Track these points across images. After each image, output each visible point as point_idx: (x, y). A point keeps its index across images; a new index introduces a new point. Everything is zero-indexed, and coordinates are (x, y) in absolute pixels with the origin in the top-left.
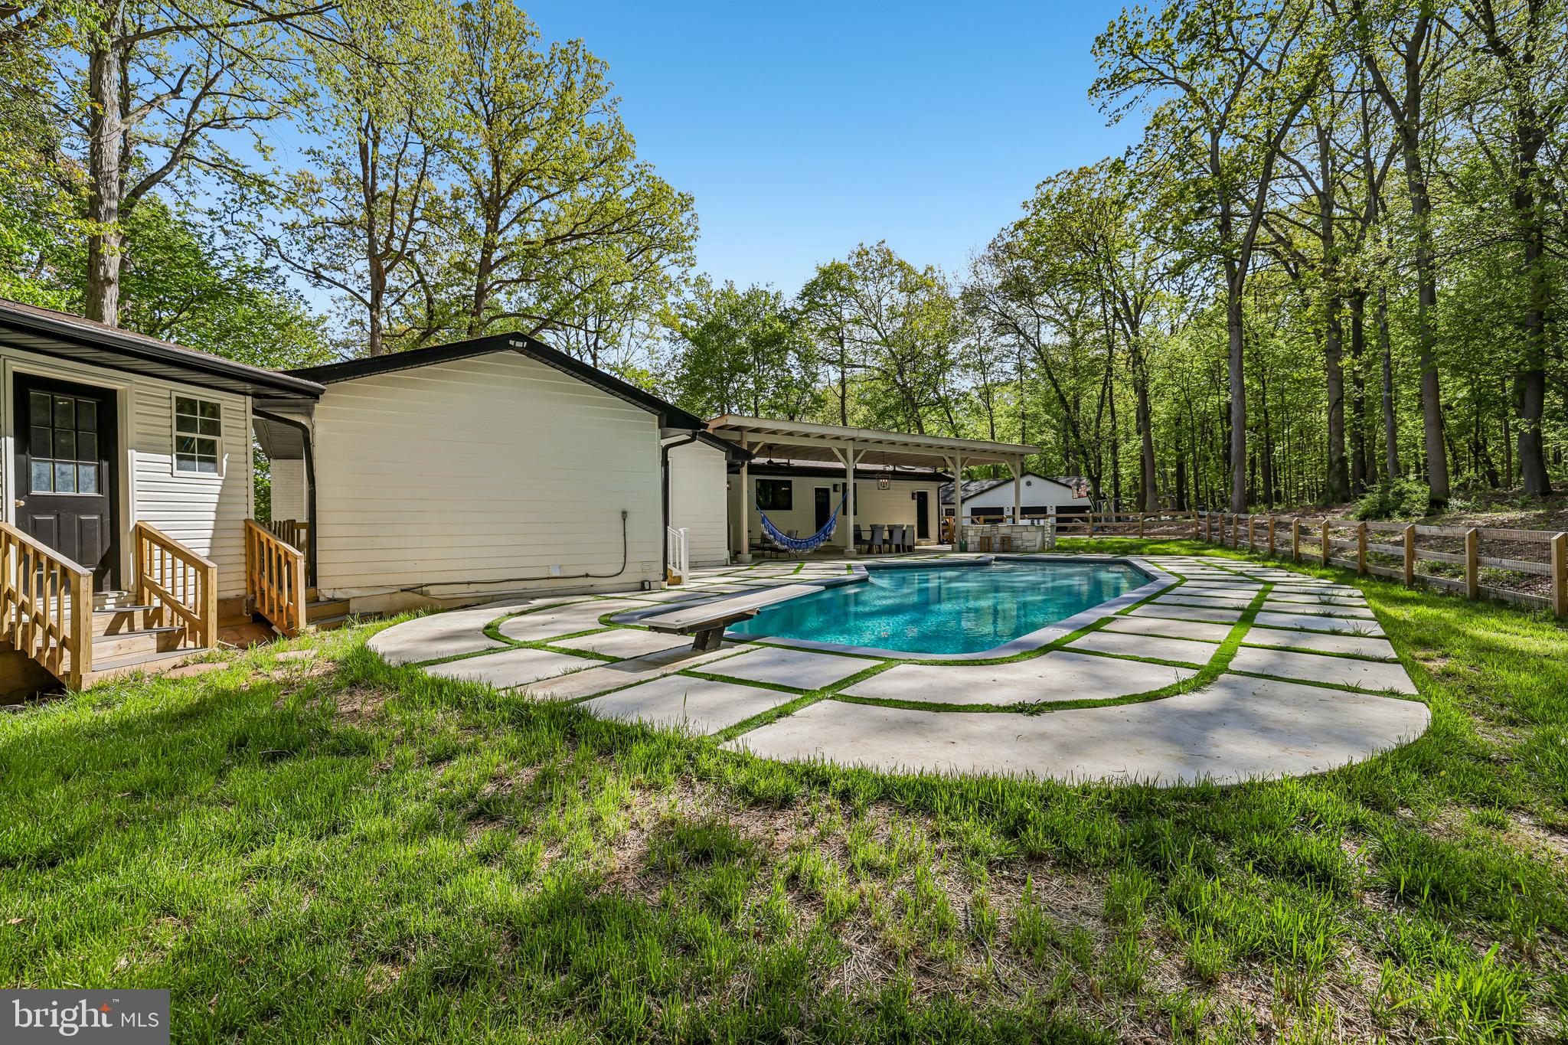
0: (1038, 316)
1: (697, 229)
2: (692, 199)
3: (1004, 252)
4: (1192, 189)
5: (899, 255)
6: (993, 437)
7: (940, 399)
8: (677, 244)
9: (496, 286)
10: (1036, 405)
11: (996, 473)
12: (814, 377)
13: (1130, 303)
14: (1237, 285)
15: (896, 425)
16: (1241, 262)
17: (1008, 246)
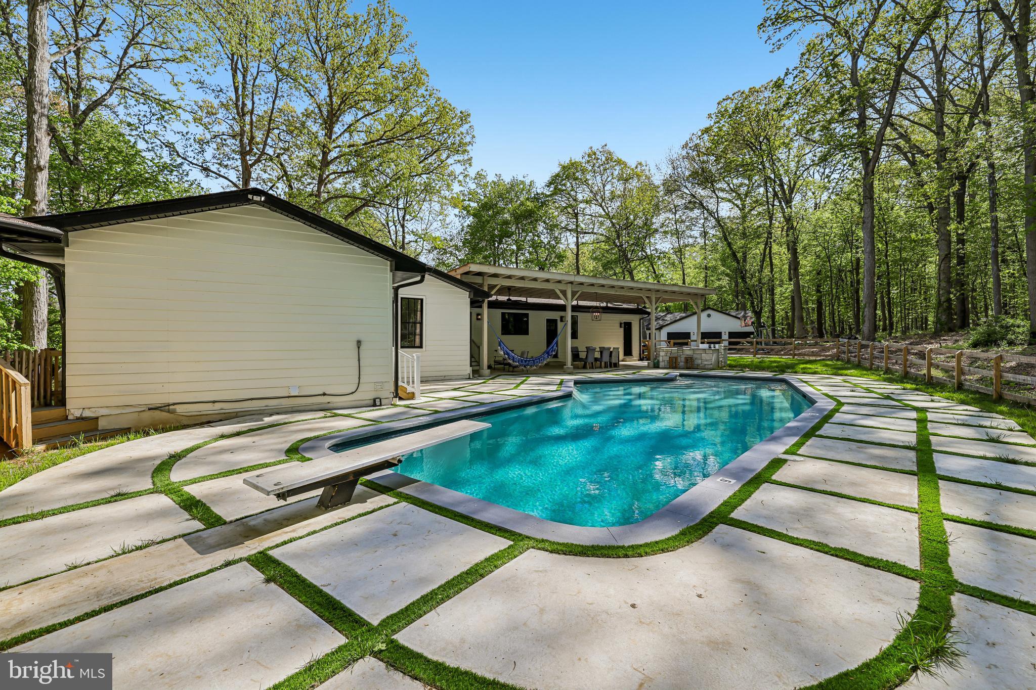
0: (718, 197)
1: (473, 137)
2: (469, 115)
3: (693, 151)
4: (836, 97)
5: (619, 154)
6: (684, 283)
7: (647, 257)
8: (460, 148)
9: (332, 176)
10: (716, 260)
11: (686, 308)
12: (557, 240)
13: (786, 187)
14: (870, 168)
15: (615, 274)
16: (874, 151)
17: (696, 146)
